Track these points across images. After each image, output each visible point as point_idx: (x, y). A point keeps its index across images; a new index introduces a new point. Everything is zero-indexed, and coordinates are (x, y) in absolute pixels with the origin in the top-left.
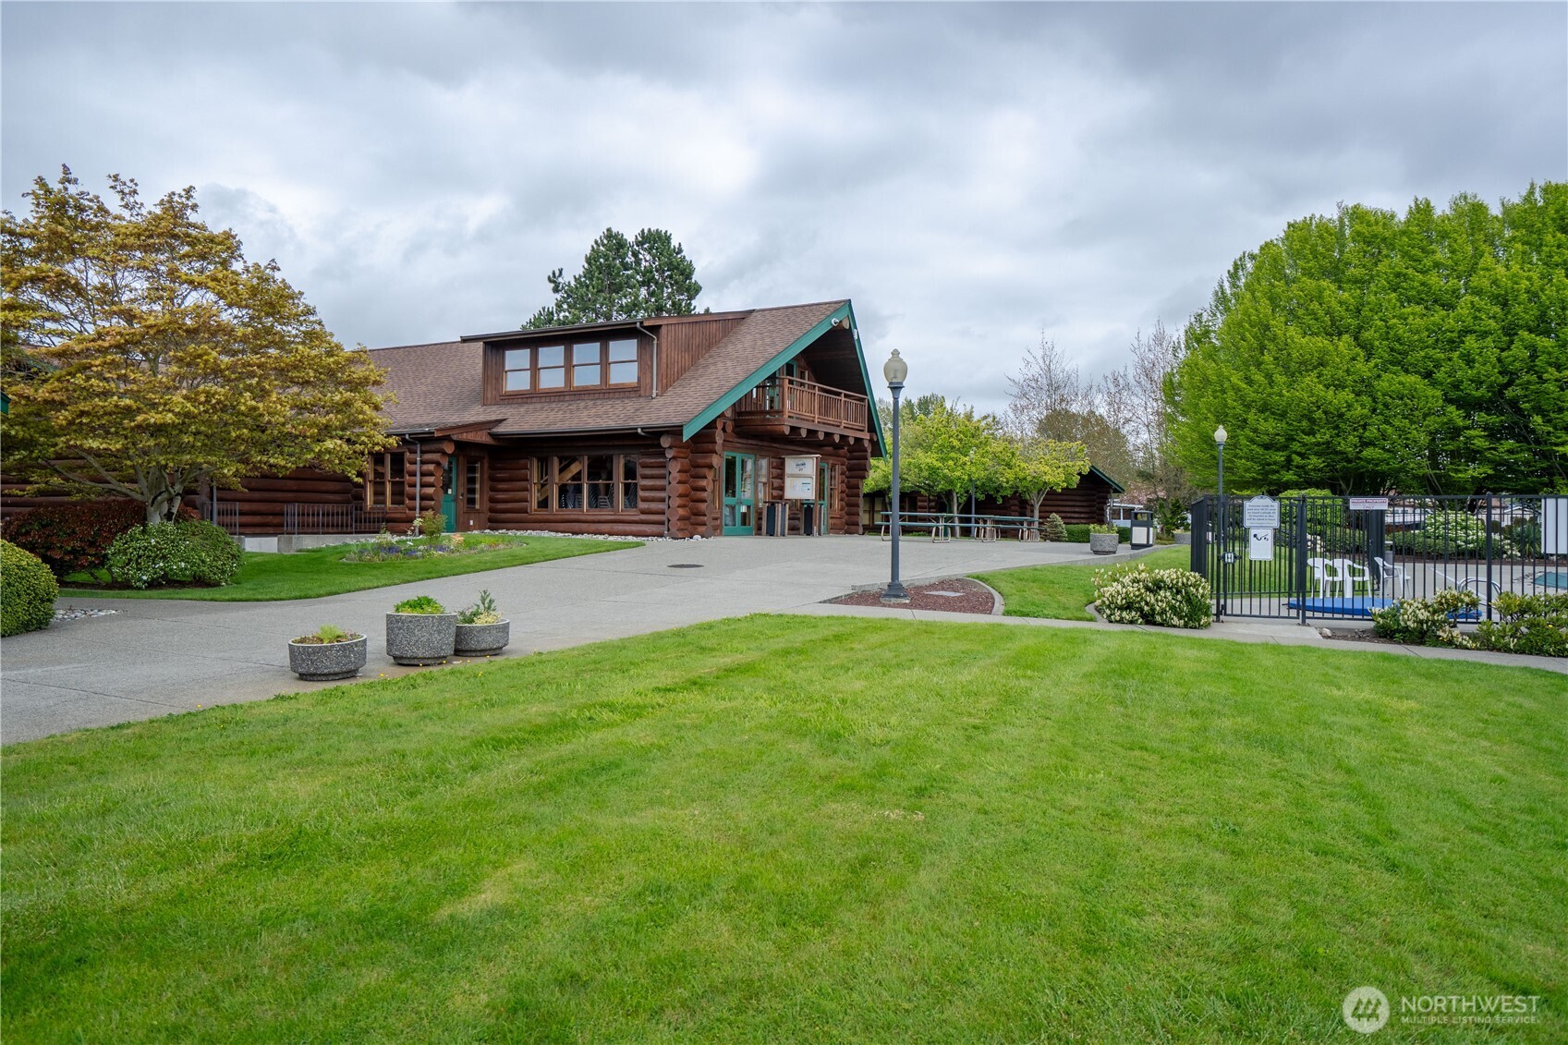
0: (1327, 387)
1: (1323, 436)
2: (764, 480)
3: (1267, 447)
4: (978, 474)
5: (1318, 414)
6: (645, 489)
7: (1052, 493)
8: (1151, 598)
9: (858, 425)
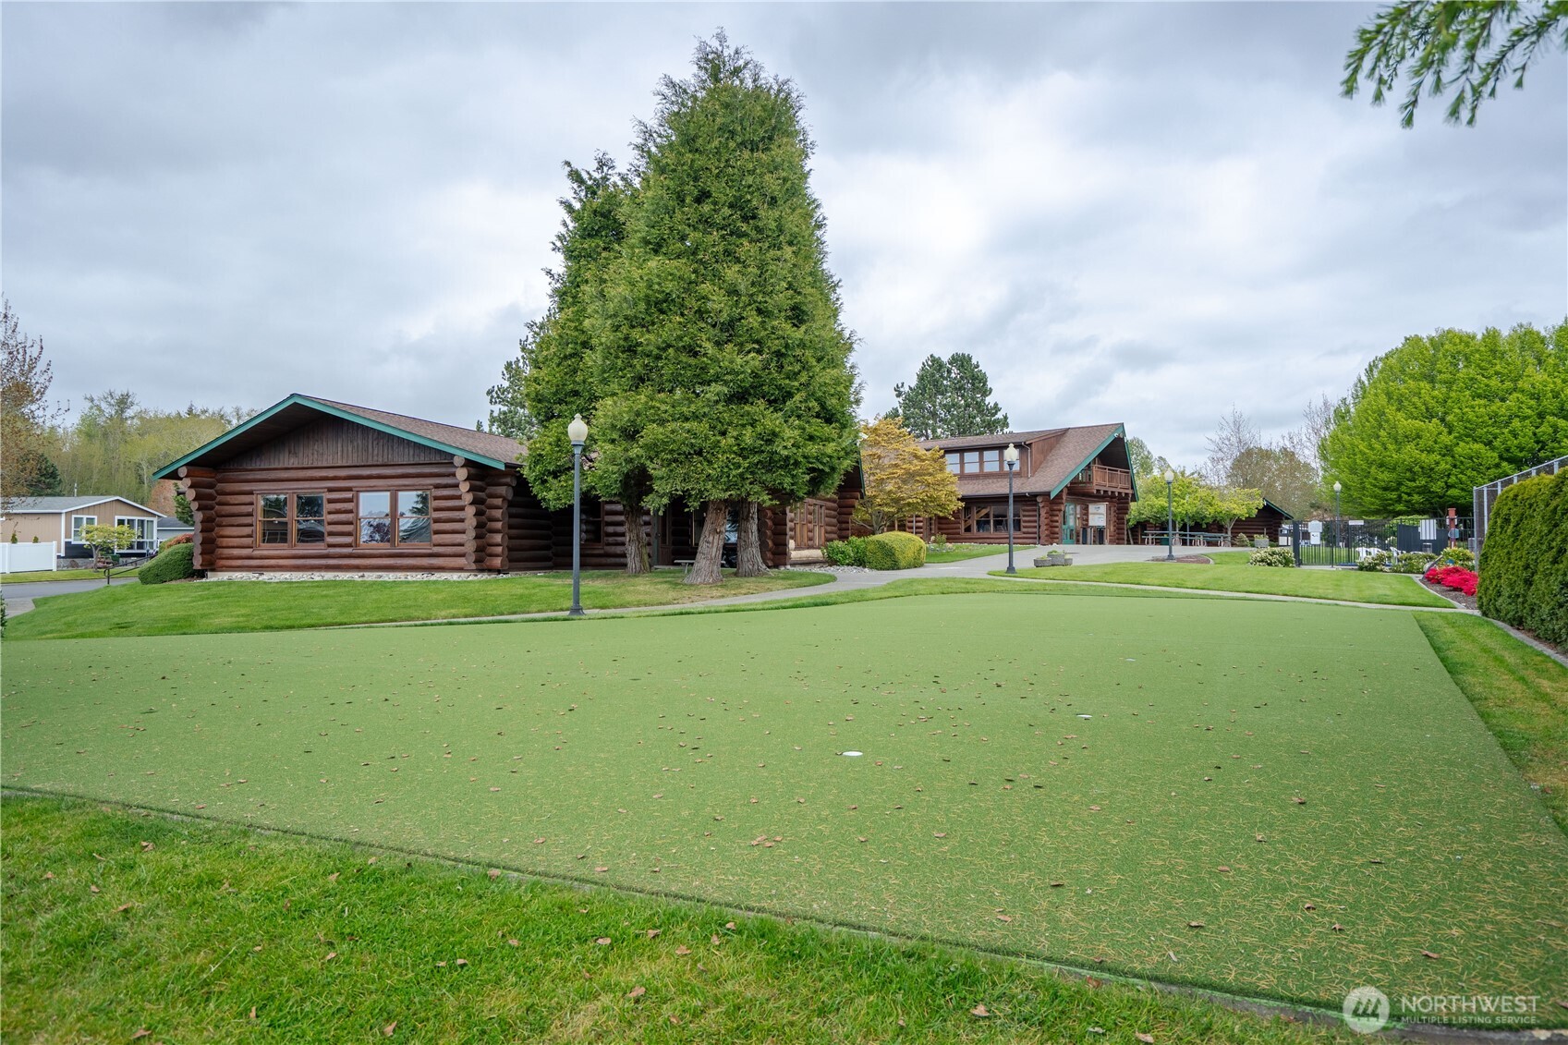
0: (1422, 451)
1: (1422, 482)
2: (1078, 516)
3: (1385, 489)
4: (1192, 510)
5: (1416, 469)
6: (1025, 522)
7: (1239, 520)
8: (1271, 558)
9: (1126, 486)
